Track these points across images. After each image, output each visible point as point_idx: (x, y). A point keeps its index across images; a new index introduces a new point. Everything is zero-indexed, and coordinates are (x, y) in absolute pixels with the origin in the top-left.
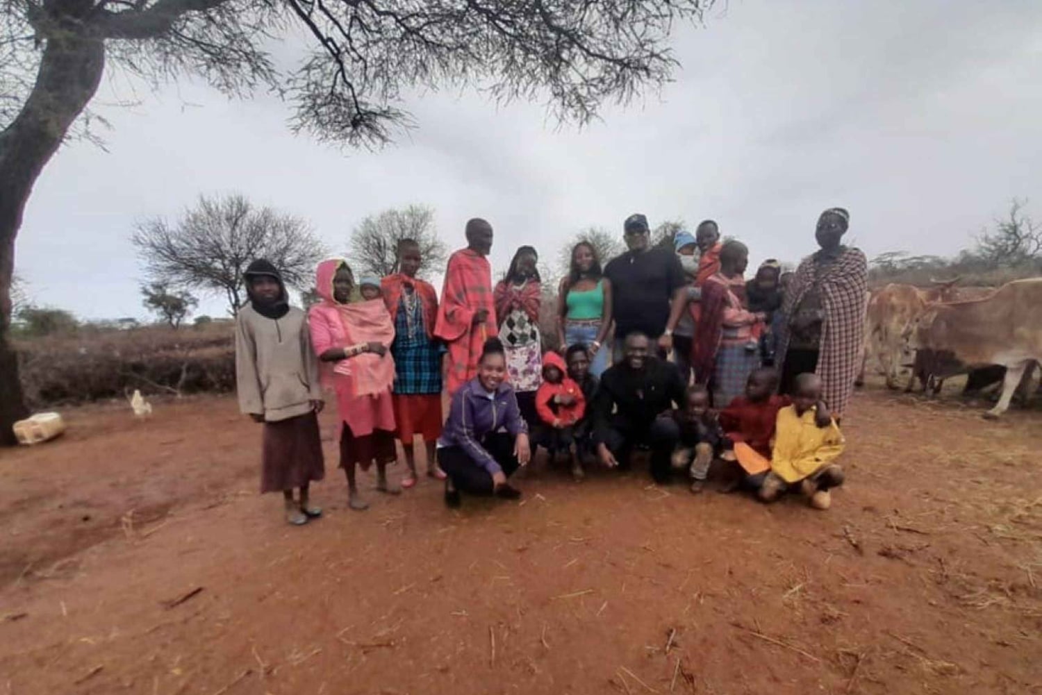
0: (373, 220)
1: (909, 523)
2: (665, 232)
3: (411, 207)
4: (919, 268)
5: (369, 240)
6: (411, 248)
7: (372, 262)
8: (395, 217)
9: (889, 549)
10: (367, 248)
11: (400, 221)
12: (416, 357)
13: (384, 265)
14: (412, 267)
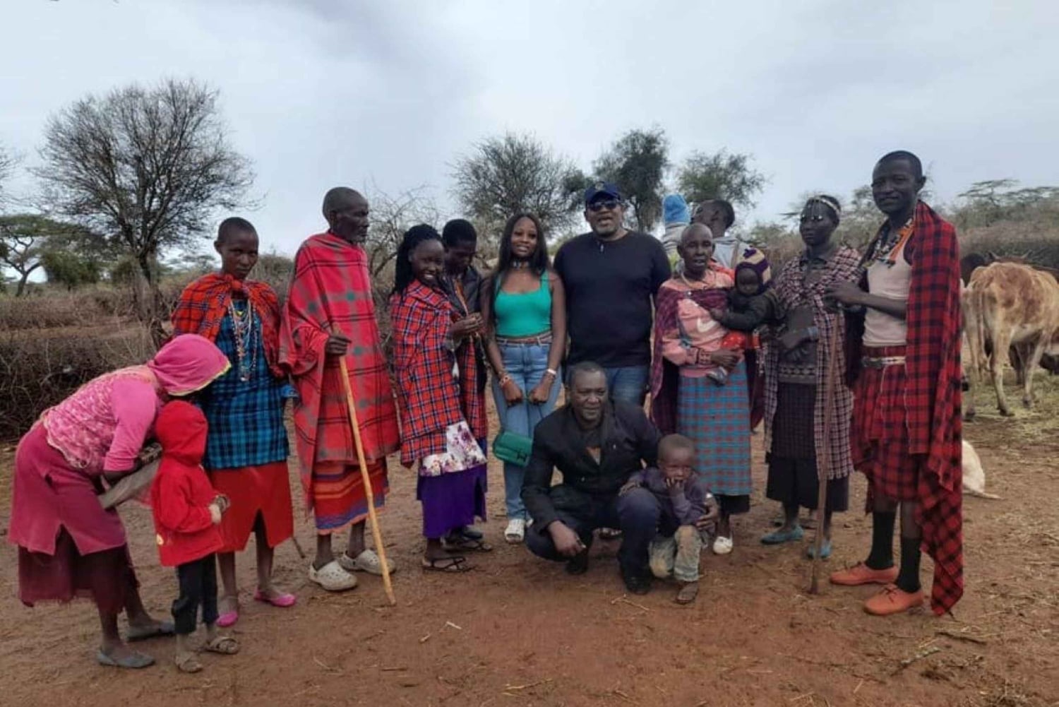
0: (96, 108)
1: (964, 630)
2: (634, 147)
3: (171, 85)
4: (1034, 205)
5: (86, 143)
6: (243, 235)
7: (91, 186)
8: (139, 102)
9: (935, 668)
10: (83, 159)
11: (148, 112)
12: (247, 407)
13: (118, 192)
14: (245, 265)
